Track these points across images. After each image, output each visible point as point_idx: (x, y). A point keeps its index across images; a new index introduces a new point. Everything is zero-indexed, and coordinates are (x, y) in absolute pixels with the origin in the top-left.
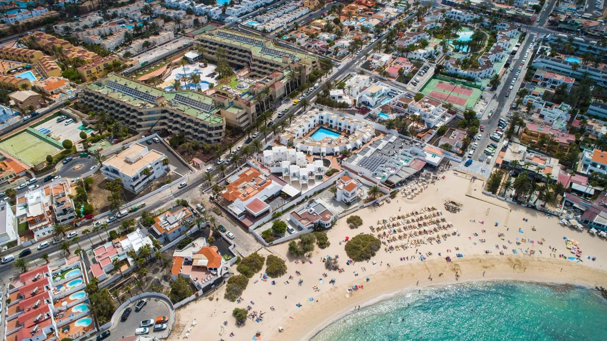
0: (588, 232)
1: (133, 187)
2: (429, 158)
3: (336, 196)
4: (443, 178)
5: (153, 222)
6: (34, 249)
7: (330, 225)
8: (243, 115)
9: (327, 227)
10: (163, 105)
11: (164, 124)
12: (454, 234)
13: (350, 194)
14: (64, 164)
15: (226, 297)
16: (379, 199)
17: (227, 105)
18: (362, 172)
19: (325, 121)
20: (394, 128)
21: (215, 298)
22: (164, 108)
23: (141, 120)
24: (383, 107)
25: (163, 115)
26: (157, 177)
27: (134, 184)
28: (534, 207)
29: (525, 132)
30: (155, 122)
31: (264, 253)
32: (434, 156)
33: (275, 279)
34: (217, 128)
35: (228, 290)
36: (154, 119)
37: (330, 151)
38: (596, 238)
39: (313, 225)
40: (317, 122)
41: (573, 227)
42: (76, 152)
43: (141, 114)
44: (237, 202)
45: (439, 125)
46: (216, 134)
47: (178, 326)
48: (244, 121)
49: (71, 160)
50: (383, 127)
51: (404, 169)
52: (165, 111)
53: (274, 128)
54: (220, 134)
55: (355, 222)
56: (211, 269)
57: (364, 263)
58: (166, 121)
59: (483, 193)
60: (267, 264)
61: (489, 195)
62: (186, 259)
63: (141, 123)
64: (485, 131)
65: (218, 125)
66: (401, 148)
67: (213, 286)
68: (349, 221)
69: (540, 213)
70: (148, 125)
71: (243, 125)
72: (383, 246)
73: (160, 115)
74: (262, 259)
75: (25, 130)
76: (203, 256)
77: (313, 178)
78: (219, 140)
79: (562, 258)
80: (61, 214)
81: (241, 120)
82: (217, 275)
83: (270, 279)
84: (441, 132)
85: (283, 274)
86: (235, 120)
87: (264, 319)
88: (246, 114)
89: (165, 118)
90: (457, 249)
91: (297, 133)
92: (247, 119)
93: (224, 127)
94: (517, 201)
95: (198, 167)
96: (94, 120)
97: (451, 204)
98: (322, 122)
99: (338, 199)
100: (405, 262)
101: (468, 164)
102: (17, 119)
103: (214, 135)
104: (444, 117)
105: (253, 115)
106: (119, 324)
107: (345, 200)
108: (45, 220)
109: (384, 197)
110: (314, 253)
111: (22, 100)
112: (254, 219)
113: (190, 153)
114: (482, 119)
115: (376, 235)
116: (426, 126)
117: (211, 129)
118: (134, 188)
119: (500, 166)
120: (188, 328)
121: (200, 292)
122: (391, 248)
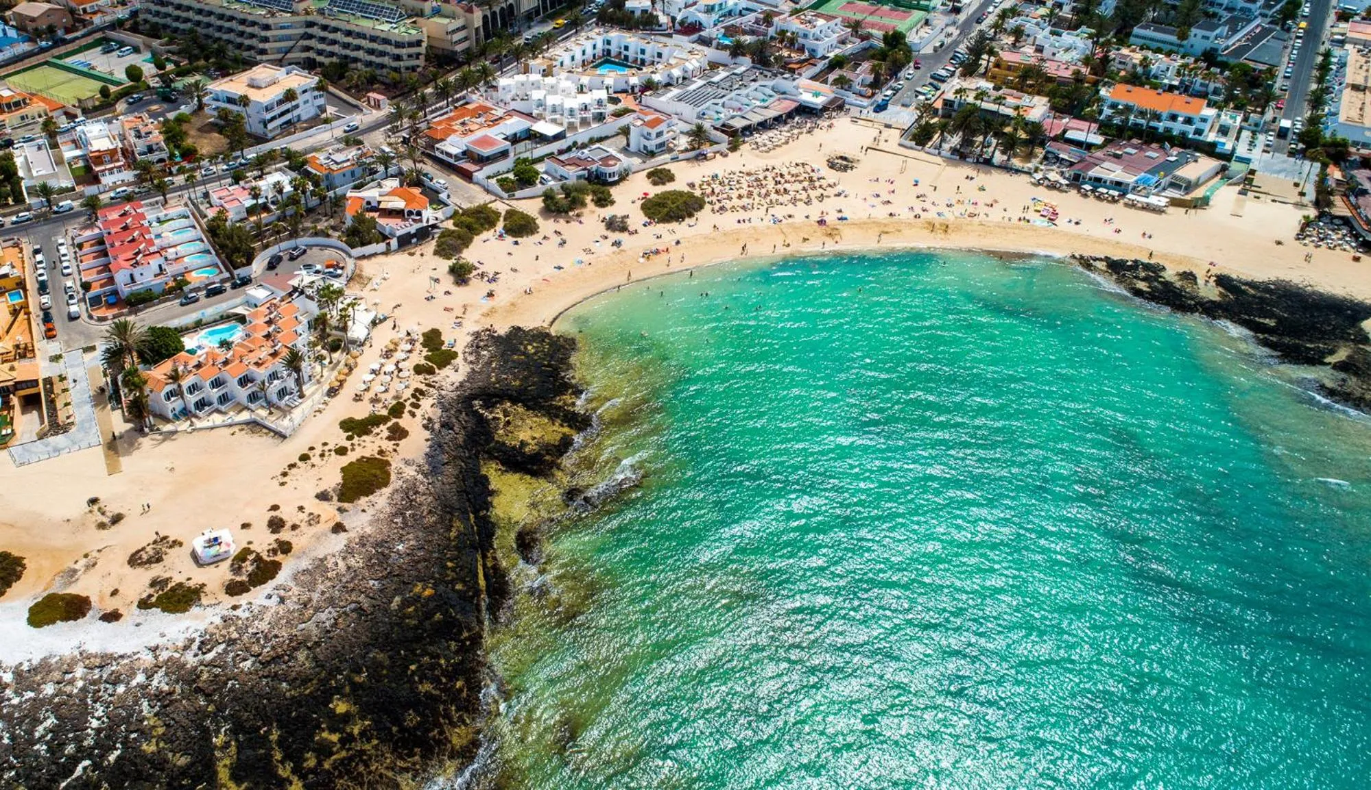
0: (1079, 192)
1: (265, 124)
2: (807, 98)
3: (628, 145)
4: (830, 126)
5: (305, 162)
6: (104, 198)
7: (616, 178)
8: (458, 30)
9: (610, 180)
10: (307, 13)
11: (308, 49)
12: (839, 195)
13: (654, 135)
14: (130, 104)
15: (436, 253)
16: (708, 149)
17: (428, 10)
18: (679, 111)
19: (614, 49)
20: (744, 55)
21: (418, 253)
22: (310, 18)
23: (266, 40)
24: (726, 28)
25: (310, 31)
26: (304, 118)
27: (268, 116)
28: (988, 162)
29: (997, 65)
30: (291, 43)
31: (501, 207)
32: (816, 95)
33: (519, 240)
34: (411, 45)
35: (438, 246)
36: (289, 38)
37: (623, 86)
38: (1091, 199)
39: (585, 172)
40: (599, 51)
41: (1053, 186)
42: (149, 87)
43: (267, 27)
44: (452, 138)
45: (831, 55)
46: (410, 56)
47: (360, 276)
48: (460, 41)
49: (141, 99)
50: (724, 56)
51: (756, 110)
52: (311, 24)
53: (517, 55)
54: (418, 55)
55: (661, 176)
56: (410, 213)
57: (674, 225)
58: (312, 43)
59: (900, 145)
60: (505, 219)
61: (911, 148)
62: (369, 203)
63: (267, 46)
64: (923, 69)
65: (414, 39)
66: (754, 80)
67: (414, 240)
68: (649, 175)
69: (999, 171)
70: (279, 51)
71: (459, 48)
72: (708, 207)
73: (301, 31)
74: (498, 214)
75: (46, 63)
76: (397, 198)
77: (589, 115)
78: (413, 69)
79: (1022, 222)
80: (144, 153)
81: (456, 37)
82: (421, 221)
83: (510, 239)
84: (837, 63)
85: (532, 233)
86: (444, 36)
87: (499, 282)
88: (464, 28)
89: (310, 37)
90: (840, 211)
91: (560, 59)
92: (466, 39)
93: (424, 45)
94: (960, 155)
95: (377, 106)
96: (174, 47)
97: (839, 161)
98: (609, 52)
99: (633, 148)
100: (742, 225)
101: (880, 108)
102: (26, 47)
103: (405, 57)
104: (843, 42)
105: (477, 29)
106: (263, 273)
107: (645, 147)
108: (118, 160)
109: (716, 147)
110: (585, 211)
111: (36, 15)
112: (482, 161)
113: (361, 88)
114: (922, 52)
115: (697, 193)
116: (807, 53)
117: (399, 45)
118: (265, 126)
119: (940, 112)
120: (376, 280)
121: (394, 243)
122: (722, 208)
